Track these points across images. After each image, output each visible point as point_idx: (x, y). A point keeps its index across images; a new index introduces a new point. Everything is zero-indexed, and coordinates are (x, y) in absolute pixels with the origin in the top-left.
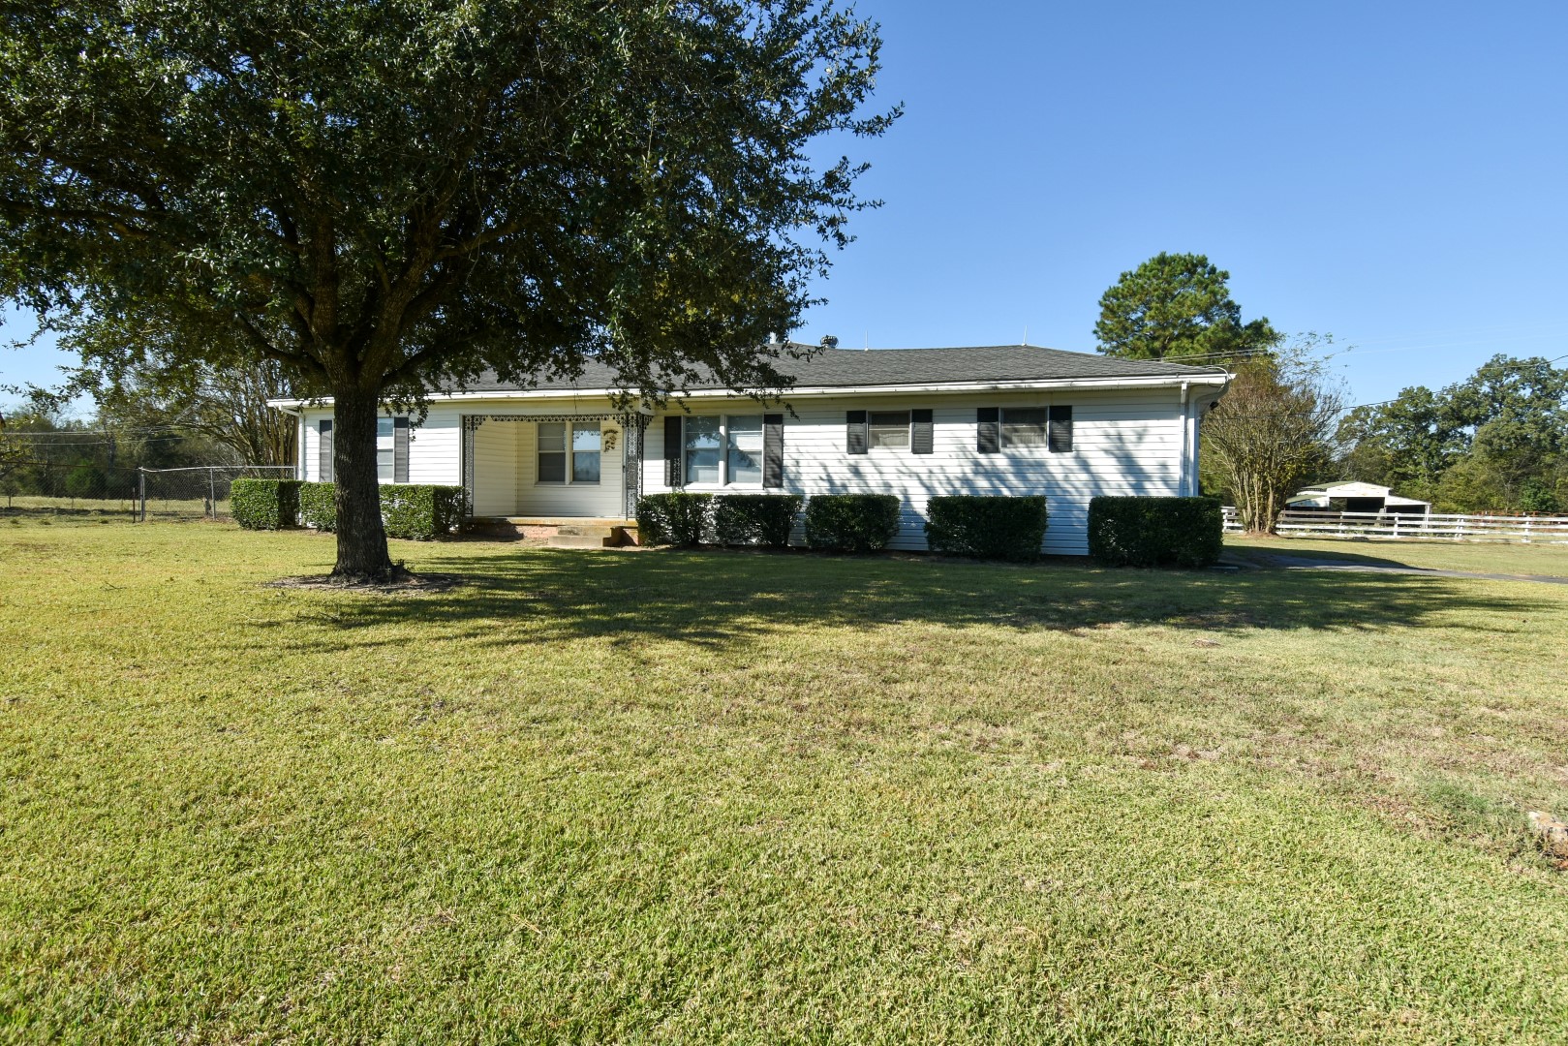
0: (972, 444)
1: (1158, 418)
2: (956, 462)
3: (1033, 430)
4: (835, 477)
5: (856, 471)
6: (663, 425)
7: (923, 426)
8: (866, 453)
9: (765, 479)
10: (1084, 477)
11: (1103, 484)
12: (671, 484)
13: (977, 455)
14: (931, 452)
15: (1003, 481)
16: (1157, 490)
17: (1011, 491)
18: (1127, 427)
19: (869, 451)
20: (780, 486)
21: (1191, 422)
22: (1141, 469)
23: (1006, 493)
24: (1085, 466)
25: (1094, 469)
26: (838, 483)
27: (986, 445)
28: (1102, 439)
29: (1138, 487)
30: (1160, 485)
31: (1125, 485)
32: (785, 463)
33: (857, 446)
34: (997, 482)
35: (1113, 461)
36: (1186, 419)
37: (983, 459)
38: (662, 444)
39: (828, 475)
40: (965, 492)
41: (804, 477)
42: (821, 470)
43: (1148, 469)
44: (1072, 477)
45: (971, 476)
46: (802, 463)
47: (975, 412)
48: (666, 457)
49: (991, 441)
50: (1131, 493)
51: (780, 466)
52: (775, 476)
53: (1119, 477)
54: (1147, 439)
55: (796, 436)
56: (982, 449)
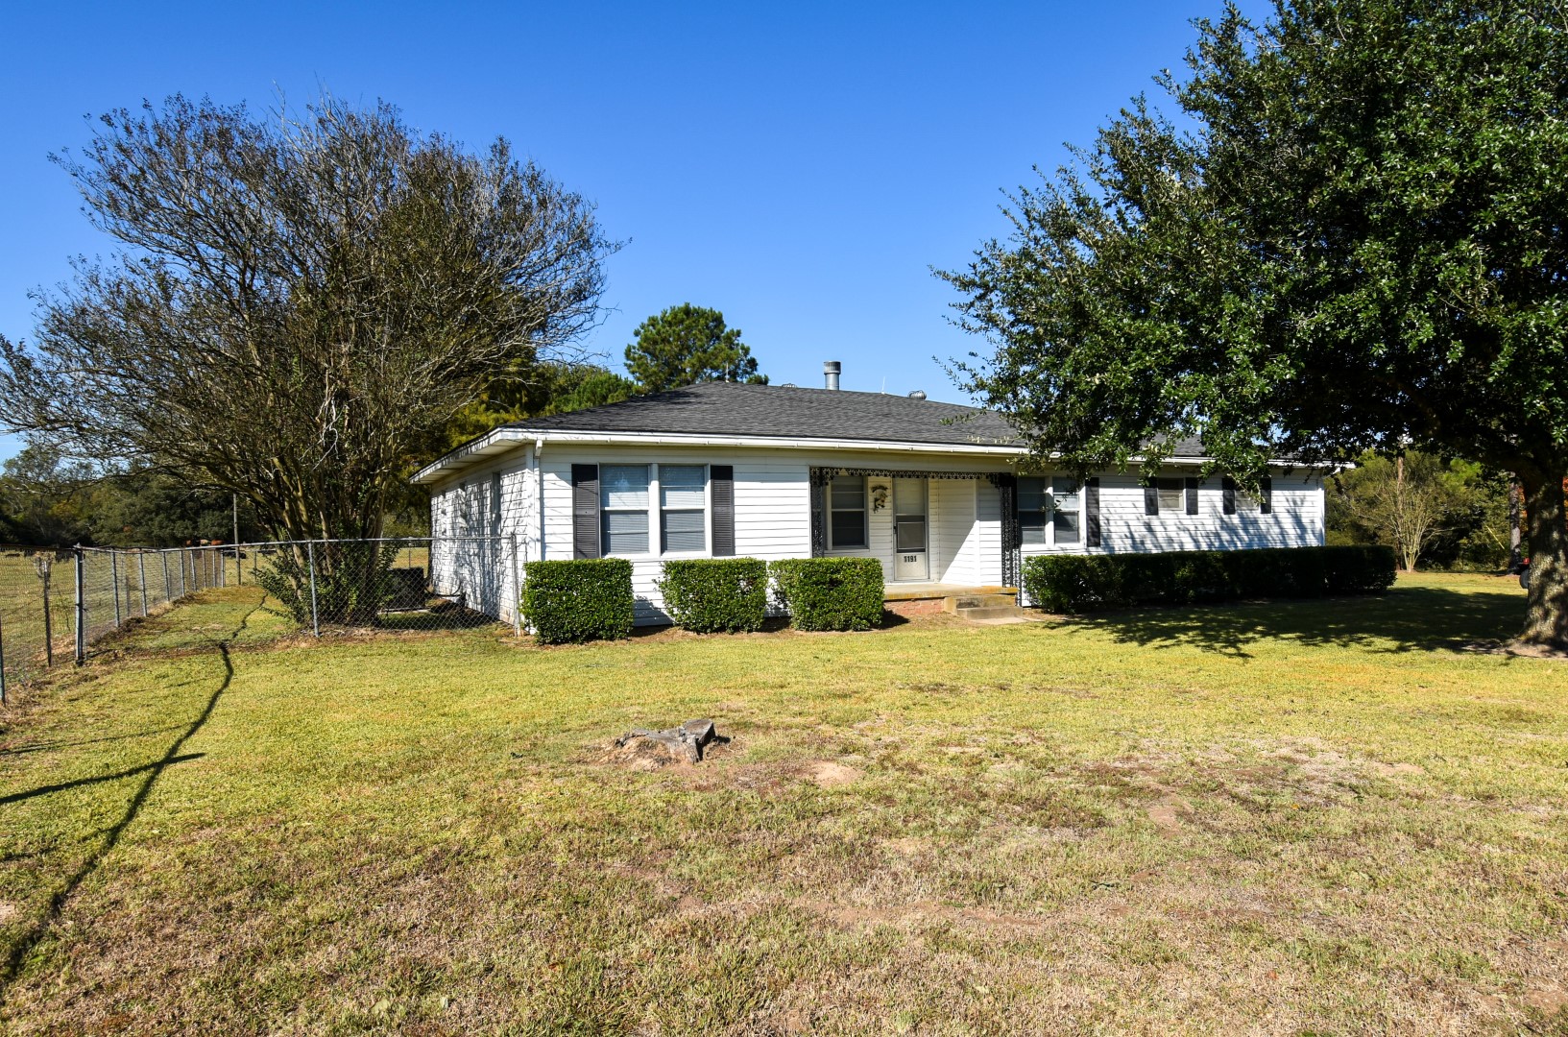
0: (1220, 505)
1: (1310, 489)
2: (1211, 520)
4: (1136, 535)
5: (1149, 528)
7: (1193, 492)
8: (1158, 514)
9: (1087, 543)
10: (1279, 533)
11: (1287, 539)
13: (1223, 515)
14: (1197, 513)
15: (1238, 536)
17: (1242, 545)
19: (1160, 513)
20: (1098, 546)
22: (1304, 527)
24: (1278, 522)
25: (1282, 525)
26: (1138, 542)
27: (1228, 507)
28: (1285, 503)
29: (1302, 540)
30: (1314, 537)
31: (1297, 538)
32: (1101, 522)
33: (1152, 508)
34: (1234, 538)
35: (1291, 519)
37: (1226, 518)
39: (1131, 533)
41: (1114, 536)
42: (1125, 529)
43: (1306, 525)
44: (1272, 530)
45: (1220, 532)
46: (1112, 523)
47: (1221, 481)
49: (1230, 504)
50: (1300, 544)
51: (1098, 525)
52: (1094, 536)
53: (1294, 533)
54: (1307, 504)
55: (1108, 498)
56: (1226, 510)
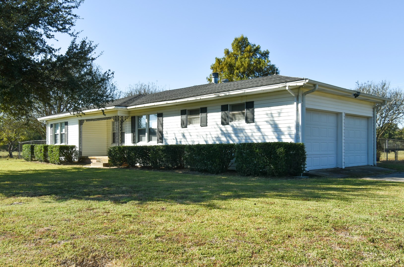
0: (219, 121)
1: (287, 104)
2: (214, 130)
3: (239, 114)
4: (178, 138)
5: (183, 135)
6: (131, 120)
7: (204, 115)
8: (186, 127)
9: (158, 140)
10: (259, 134)
11: (266, 137)
12: (133, 143)
13: (222, 126)
14: (207, 126)
15: (230, 137)
16: (287, 139)
17: (233, 142)
18: (274, 109)
19: (188, 126)
20: (162, 142)
21: (300, 105)
22: (280, 130)
23: (231, 142)
24: (259, 129)
25: (262, 130)
26: (178, 140)
27: (224, 122)
28: (266, 116)
29: (278, 138)
30: (288, 136)
31: (274, 137)
32: (164, 133)
33: (184, 125)
34: (228, 138)
35: (270, 126)
36: (297, 104)
37: (223, 128)
38: (131, 127)
39: (176, 137)
40: (218, 143)
41: (168, 138)
42: (173, 135)
43: (282, 129)
44: (254, 134)
45: (220, 136)
46: (168, 133)
47: (220, 107)
48: (132, 132)
49: (225, 120)
50: (276, 141)
51: (162, 134)
52: (160, 139)
53: (272, 133)
54: (282, 115)
55: (166, 122)
56: (223, 124)
